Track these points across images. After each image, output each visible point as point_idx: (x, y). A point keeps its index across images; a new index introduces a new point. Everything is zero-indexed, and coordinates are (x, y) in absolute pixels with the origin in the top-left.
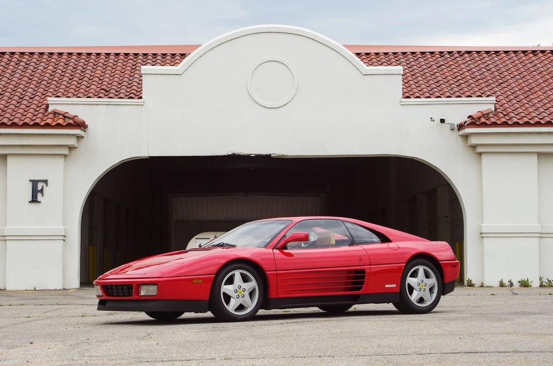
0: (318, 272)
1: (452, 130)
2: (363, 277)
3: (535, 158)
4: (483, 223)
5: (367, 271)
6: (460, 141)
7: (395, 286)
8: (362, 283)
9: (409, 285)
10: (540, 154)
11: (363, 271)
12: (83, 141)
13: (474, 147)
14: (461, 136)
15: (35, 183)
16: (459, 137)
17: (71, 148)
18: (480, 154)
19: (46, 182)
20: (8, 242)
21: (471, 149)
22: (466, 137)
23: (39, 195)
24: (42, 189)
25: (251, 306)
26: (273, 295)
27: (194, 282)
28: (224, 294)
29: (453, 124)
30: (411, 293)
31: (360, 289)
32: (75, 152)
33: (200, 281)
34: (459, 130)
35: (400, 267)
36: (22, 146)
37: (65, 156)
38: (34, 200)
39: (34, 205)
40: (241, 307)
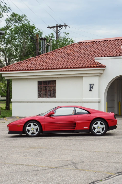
0: (59, 123)
2: (75, 125)
5: (76, 123)
7: (87, 127)
8: (75, 127)
9: (94, 127)
11: (75, 123)
12: (105, 71)
15: (90, 85)
17: (101, 73)
19: (94, 84)
20: (84, 103)
23: (92, 88)
24: (92, 87)
25: (36, 133)
26: (43, 130)
27: (18, 126)
28: (27, 129)
30: (95, 130)
31: (75, 128)
32: (102, 75)
33: (20, 126)
35: (90, 122)
36: (86, 73)
37: (100, 76)
38: (90, 90)
39: (90, 92)
40: (33, 133)
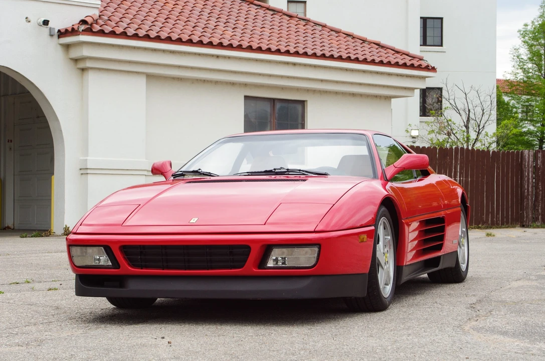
1: (51, 35)
2: (442, 229)
3: (143, 80)
4: (88, 156)
6: (60, 52)
7: (457, 241)
8: (442, 238)
10: (149, 76)
13: (76, 61)
14: (61, 44)
16: (59, 46)
18: (83, 70)
21: (72, 63)
22: (67, 47)
29: (54, 29)
33: (365, 238)
34: (59, 37)
